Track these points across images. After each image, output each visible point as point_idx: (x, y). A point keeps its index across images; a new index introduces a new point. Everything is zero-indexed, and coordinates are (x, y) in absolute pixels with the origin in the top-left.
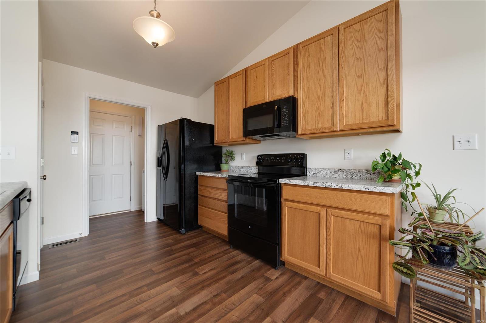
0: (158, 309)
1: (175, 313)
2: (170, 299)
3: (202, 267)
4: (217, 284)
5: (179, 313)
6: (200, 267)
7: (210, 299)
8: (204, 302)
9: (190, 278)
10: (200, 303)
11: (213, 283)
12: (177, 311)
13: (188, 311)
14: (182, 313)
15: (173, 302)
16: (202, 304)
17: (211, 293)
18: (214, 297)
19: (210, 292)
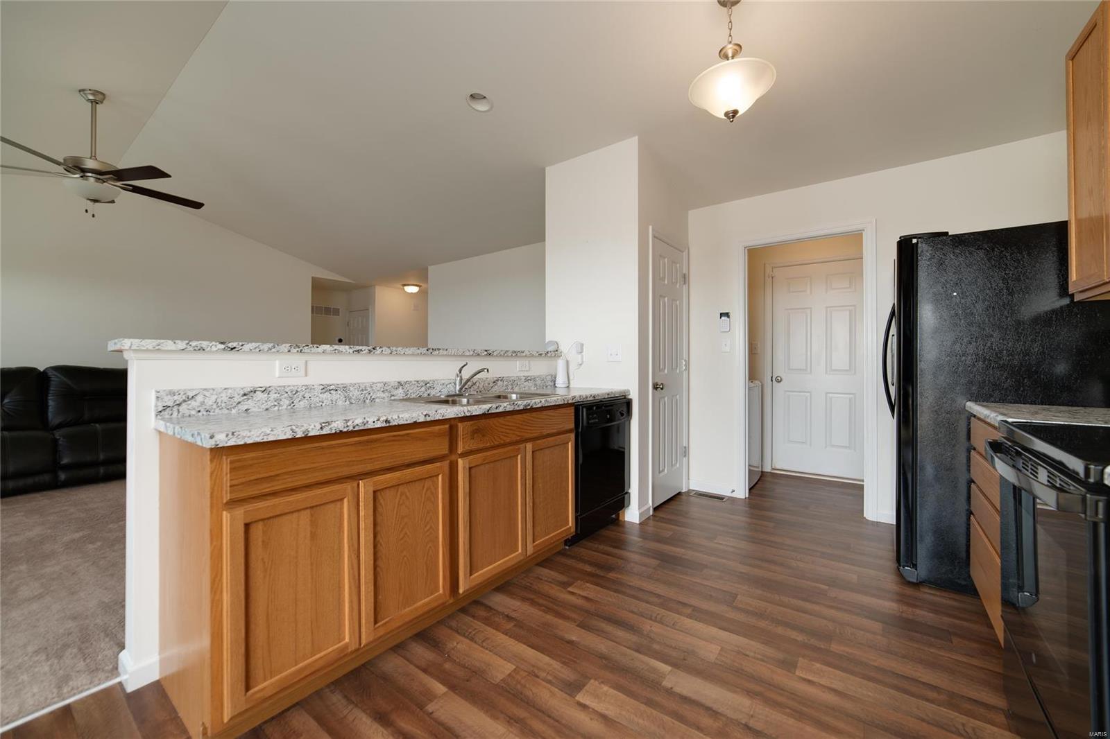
0: (656, 647)
1: (660, 673)
2: (685, 652)
3: (825, 668)
4: (791, 721)
5: (665, 678)
6: (822, 664)
7: (732, 719)
8: (714, 711)
9: (765, 659)
10: (709, 703)
11: (788, 710)
12: (668, 672)
13: (677, 689)
14: (667, 683)
15: (685, 660)
16: (708, 709)
17: (752, 716)
18: (742, 726)
19: (752, 713)
